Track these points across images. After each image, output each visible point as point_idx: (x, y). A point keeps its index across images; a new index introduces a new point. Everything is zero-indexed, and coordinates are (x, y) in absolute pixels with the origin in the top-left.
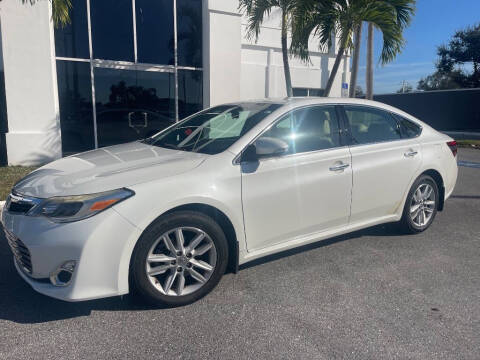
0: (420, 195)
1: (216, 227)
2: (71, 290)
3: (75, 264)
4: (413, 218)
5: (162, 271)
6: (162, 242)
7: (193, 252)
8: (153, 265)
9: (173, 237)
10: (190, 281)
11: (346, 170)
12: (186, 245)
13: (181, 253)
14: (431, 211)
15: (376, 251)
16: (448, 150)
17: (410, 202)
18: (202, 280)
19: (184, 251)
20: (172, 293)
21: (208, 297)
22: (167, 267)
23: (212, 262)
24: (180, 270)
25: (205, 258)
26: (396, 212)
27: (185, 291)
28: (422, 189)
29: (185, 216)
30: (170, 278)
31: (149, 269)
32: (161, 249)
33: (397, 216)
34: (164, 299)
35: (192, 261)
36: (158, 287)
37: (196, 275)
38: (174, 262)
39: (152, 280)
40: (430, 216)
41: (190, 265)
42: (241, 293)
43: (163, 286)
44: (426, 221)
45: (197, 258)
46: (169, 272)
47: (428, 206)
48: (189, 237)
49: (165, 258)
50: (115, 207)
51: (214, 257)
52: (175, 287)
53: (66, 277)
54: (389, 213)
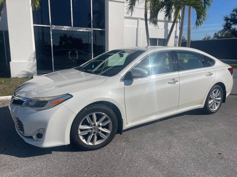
0: (214, 95)
1: (112, 112)
2: (42, 142)
3: (44, 130)
4: (210, 106)
5: (86, 133)
6: (86, 119)
7: (101, 124)
8: (81, 130)
9: (91, 117)
10: (99, 138)
11: (176, 83)
12: (97, 121)
13: (95, 125)
14: (219, 103)
15: (190, 123)
16: (229, 72)
17: (209, 98)
18: (105, 137)
19: (97, 124)
20: (90, 144)
21: (108, 146)
22: (88, 131)
23: (110, 129)
24: (95, 133)
25: (107, 127)
26: (200, 104)
27: (97, 143)
28: (215, 92)
29: (97, 107)
30: (90, 136)
31: (79, 132)
32: (86, 123)
33: (202, 106)
34: (86, 146)
35: (100, 128)
36: (84, 141)
37: (102, 135)
38: (91, 129)
39: (81, 138)
40: (218, 105)
41: (99, 130)
42: (124, 143)
43: (86, 140)
44: (216, 108)
45: (103, 127)
46: (89, 134)
47: (218, 100)
48: (99, 117)
49: (88, 127)
50: (63, 103)
51: (111, 126)
52: (92, 141)
53: (40, 136)
54: (197, 104)
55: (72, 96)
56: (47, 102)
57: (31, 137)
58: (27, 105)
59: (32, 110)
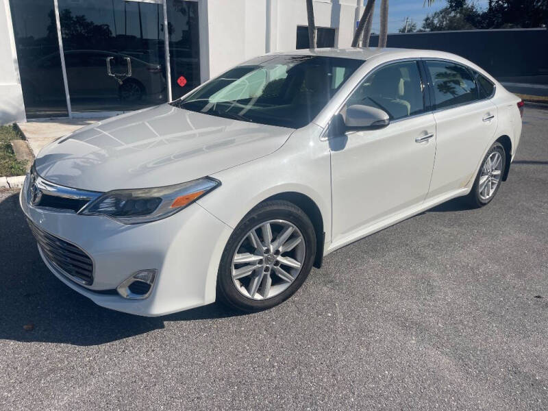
0: (490, 164)
1: (306, 219)
3: (154, 274)
4: (480, 191)
5: (247, 272)
6: (248, 239)
7: (281, 249)
8: (238, 266)
9: (260, 233)
10: (277, 281)
12: (273, 241)
13: (268, 251)
14: (496, 182)
15: (446, 230)
16: (517, 110)
17: (481, 173)
18: (290, 279)
19: (272, 248)
20: (258, 297)
21: (295, 298)
22: (254, 267)
23: (299, 257)
24: (267, 269)
25: (292, 254)
26: (465, 186)
27: (273, 292)
28: (492, 158)
29: (275, 208)
30: (257, 279)
31: (234, 272)
32: (248, 248)
33: (465, 190)
34: (246, 302)
35: (280, 258)
36: (243, 291)
37: (283, 274)
38: (260, 262)
39: (237, 284)
40: (495, 187)
41: (277, 263)
42: (325, 289)
43: (248, 290)
44: (491, 192)
45: (285, 255)
46: (255, 273)
47: (495, 176)
48: (277, 230)
49: (253, 258)
51: (301, 253)
52: (261, 289)
53: (142, 288)
54: (460, 187)
55: (219, 184)
56: (158, 201)
57: (113, 292)
58: (95, 209)
59: (116, 223)
